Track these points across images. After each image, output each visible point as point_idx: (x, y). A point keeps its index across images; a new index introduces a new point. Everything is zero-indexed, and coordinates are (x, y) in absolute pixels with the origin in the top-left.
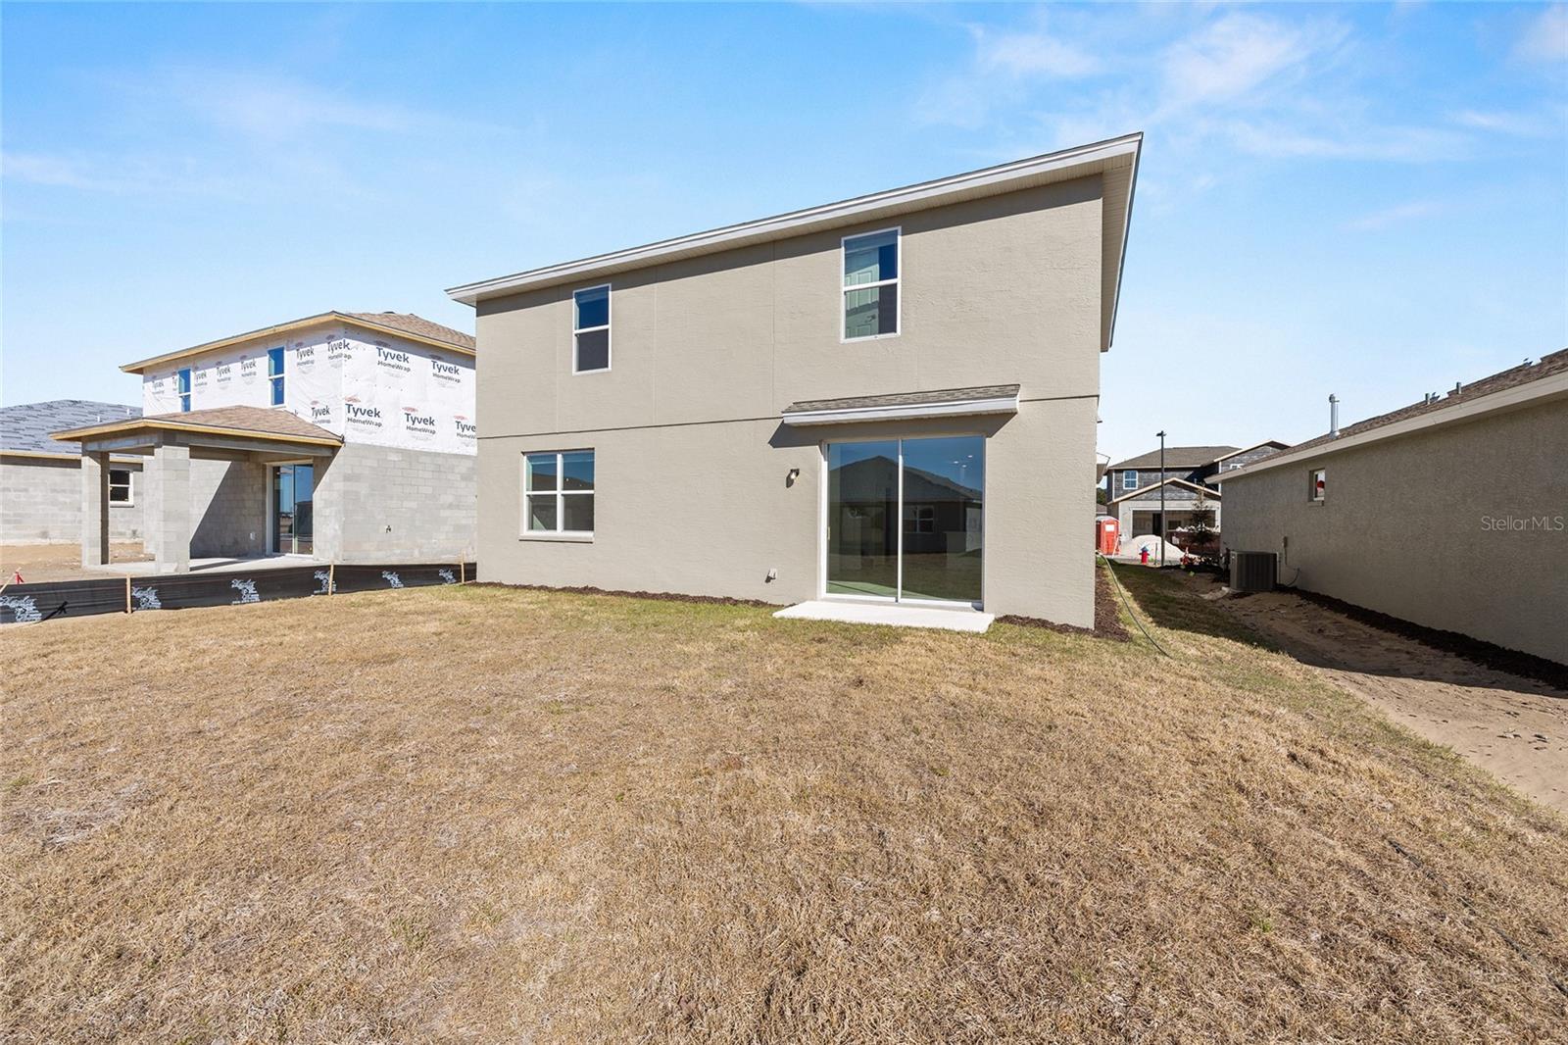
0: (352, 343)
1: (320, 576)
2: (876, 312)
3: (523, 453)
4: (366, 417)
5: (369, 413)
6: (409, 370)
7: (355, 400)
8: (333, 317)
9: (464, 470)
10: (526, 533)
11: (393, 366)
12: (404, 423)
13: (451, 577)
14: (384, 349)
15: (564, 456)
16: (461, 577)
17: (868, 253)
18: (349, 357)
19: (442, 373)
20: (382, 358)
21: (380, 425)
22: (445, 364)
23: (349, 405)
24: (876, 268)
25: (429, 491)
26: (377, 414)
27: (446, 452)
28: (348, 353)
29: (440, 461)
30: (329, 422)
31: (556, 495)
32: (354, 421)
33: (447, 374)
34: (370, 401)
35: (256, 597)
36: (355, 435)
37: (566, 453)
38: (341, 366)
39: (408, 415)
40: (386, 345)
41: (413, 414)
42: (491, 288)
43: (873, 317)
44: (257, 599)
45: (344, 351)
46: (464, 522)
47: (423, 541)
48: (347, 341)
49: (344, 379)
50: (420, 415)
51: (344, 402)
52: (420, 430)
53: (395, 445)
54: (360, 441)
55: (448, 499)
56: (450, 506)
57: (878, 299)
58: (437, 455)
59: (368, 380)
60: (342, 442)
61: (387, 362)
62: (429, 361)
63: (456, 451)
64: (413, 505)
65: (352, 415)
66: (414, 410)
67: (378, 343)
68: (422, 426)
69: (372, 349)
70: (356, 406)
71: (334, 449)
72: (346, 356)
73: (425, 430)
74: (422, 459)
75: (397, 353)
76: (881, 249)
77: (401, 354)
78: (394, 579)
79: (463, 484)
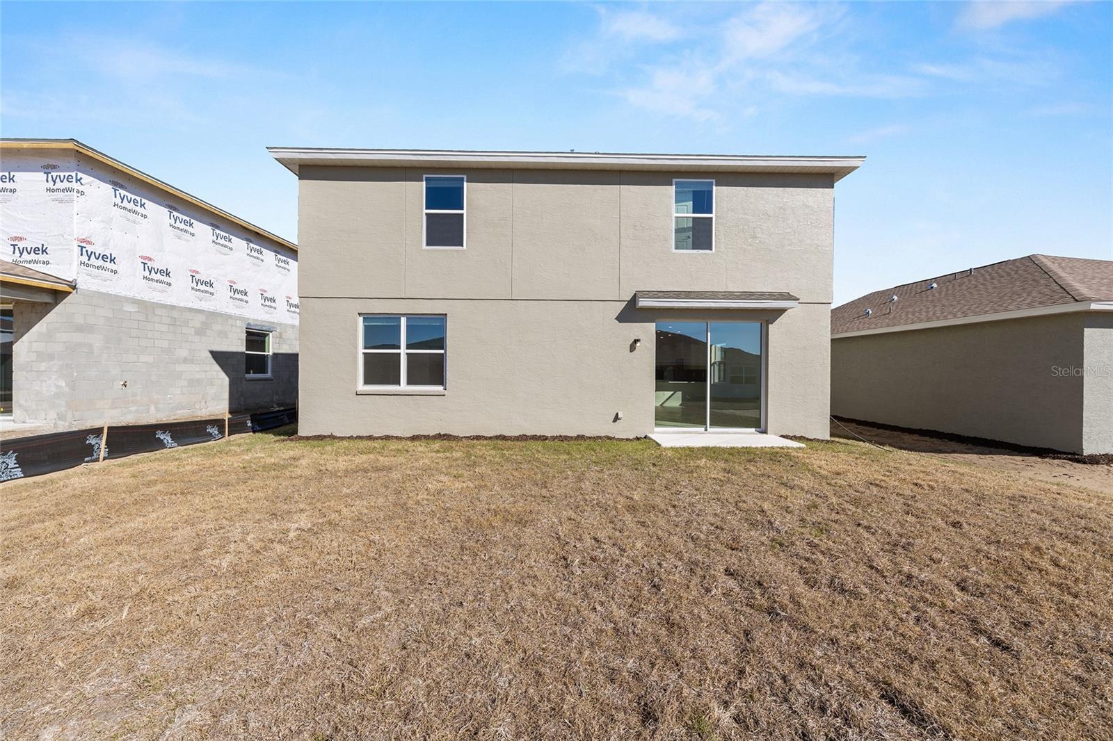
0: (86, 178)
1: (92, 440)
2: (690, 234)
3: (359, 314)
4: (100, 262)
5: (104, 258)
6: (145, 217)
7: (89, 243)
8: (70, 145)
9: (198, 325)
10: (361, 387)
11: (129, 211)
12: (141, 273)
13: (216, 432)
14: (121, 191)
15: (408, 319)
16: (224, 432)
17: (685, 192)
18: (82, 193)
19: (178, 224)
20: (118, 200)
21: (116, 272)
22: (181, 216)
23: (82, 248)
24: (690, 204)
25: (165, 344)
26: (112, 260)
27: (182, 305)
28: (81, 188)
29: (175, 314)
30: (47, 263)
31: (400, 354)
32: (88, 265)
33: (182, 226)
34: (105, 245)
35: (18, 472)
36: (88, 281)
37: (410, 317)
38: (71, 201)
39: (145, 264)
40: (122, 187)
41: (150, 264)
42: (332, 156)
43: (689, 237)
44: (20, 474)
45: (75, 185)
46: (198, 376)
47: (159, 396)
48: (80, 175)
49: (75, 216)
50: (156, 266)
51: (76, 243)
52: (157, 281)
53: (131, 294)
54: (94, 288)
55: (183, 353)
56: (185, 361)
57: (691, 225)
58: (173, 307)
59: (103, 221)
60: (74, 288)
61: (123, 205)
62: (166, 210)
63: (190, 305)
64: (150, 359)
65: (85, 258)
66: (150, 259)
67: (114, 184)
68: (158, 277)
69: (107, 188)
70: (90, 248)
71: (58, 296)
72: (78, 192)
73: (161, 282)
74: (158, 311)
75: (134, 197)
76: (693, 191)
77: (138, 199)
78: (166, 438)
79: (197, 339)
